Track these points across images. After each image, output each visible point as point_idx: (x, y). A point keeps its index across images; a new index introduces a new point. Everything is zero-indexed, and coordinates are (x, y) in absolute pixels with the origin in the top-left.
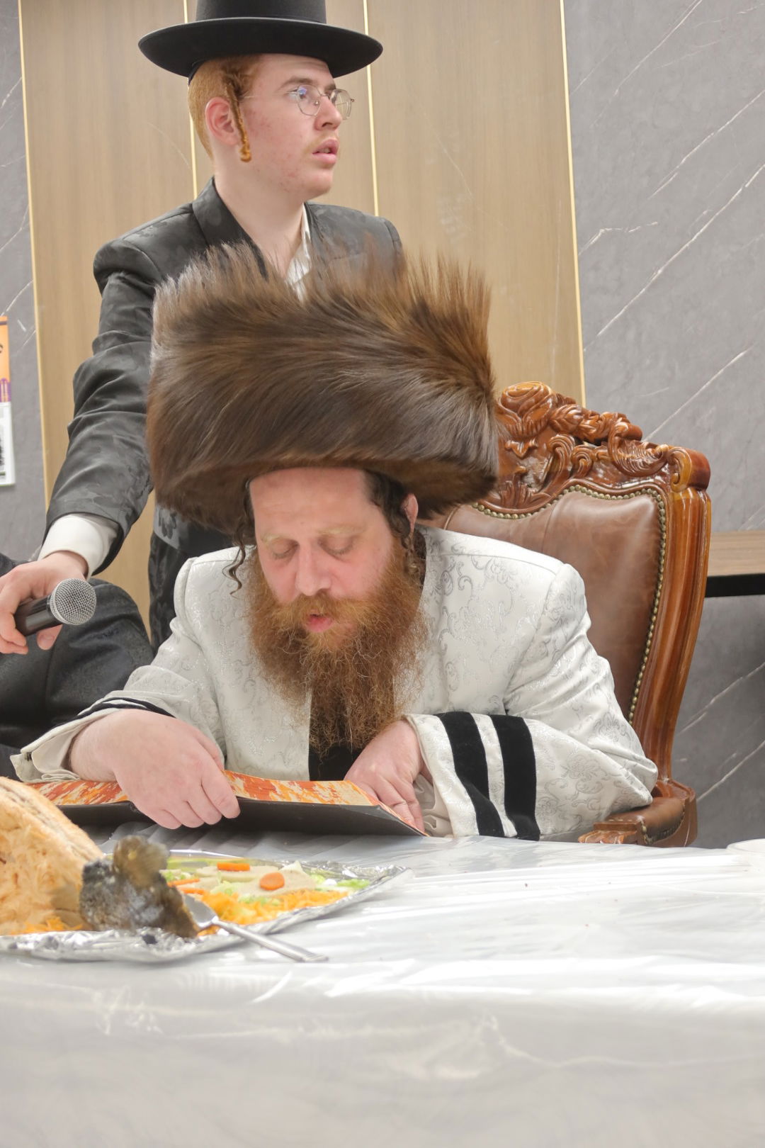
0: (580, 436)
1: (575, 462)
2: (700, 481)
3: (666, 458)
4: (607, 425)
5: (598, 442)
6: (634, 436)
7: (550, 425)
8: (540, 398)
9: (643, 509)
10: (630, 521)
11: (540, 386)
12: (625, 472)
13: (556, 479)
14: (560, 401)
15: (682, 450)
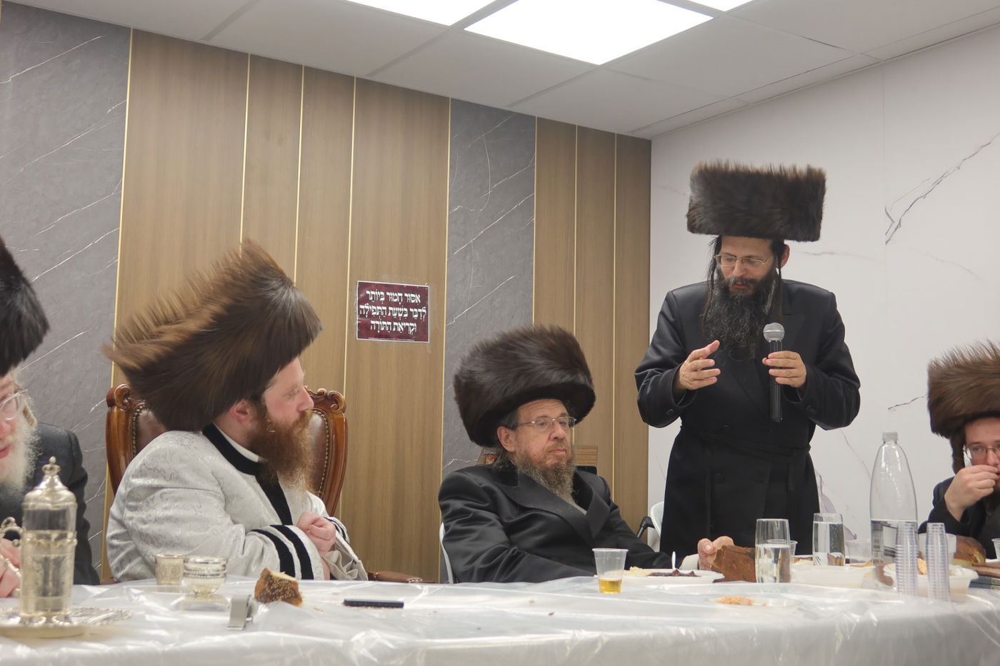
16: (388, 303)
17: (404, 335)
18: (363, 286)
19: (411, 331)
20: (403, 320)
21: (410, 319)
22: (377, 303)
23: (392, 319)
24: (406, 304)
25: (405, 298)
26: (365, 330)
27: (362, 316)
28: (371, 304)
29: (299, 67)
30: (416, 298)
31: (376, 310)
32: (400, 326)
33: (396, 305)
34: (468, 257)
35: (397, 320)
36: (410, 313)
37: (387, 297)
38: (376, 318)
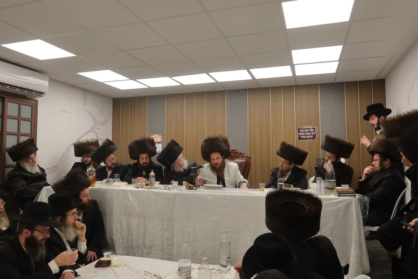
0: (238, 153)
1: (238, 156)
2: (250, 158)
3: (247, 156)
4: (241, 153)
5: (240, 154)
6: (243, 154)
7: (235, 153)
8: (234, 150)
9: (245, 161)
10: (243, 162)
11: (234, 149)
12: (243, 157)
13: (236, 157)
14: (237, 150)
15: (248, 155)
16: (305, 132)
17: (310, 138)
18: (298, 129)
19: (311, 138)
20: (309, 135)
21: (311, 135)
22: (303, 132)
23: (306, 135)
24: (310, 132)
25: (309, 131)
26: (300, 138)
27: (298, 136)
28: (301, 133)
29: (281, 87)
30: (313, 130)
31: (302, 134)
32: (309, 137)
33: (307, 132)
34: (326, 119)
35: (308, 135)
36: (311, 134)
37: (305, 131)
38: (302, 136)
